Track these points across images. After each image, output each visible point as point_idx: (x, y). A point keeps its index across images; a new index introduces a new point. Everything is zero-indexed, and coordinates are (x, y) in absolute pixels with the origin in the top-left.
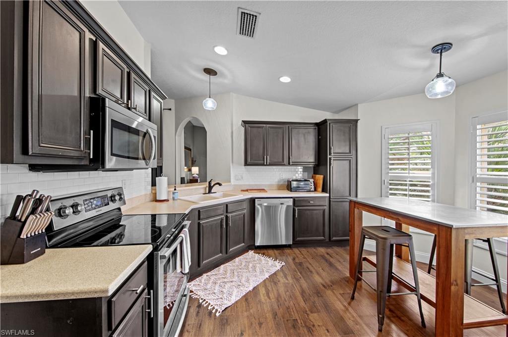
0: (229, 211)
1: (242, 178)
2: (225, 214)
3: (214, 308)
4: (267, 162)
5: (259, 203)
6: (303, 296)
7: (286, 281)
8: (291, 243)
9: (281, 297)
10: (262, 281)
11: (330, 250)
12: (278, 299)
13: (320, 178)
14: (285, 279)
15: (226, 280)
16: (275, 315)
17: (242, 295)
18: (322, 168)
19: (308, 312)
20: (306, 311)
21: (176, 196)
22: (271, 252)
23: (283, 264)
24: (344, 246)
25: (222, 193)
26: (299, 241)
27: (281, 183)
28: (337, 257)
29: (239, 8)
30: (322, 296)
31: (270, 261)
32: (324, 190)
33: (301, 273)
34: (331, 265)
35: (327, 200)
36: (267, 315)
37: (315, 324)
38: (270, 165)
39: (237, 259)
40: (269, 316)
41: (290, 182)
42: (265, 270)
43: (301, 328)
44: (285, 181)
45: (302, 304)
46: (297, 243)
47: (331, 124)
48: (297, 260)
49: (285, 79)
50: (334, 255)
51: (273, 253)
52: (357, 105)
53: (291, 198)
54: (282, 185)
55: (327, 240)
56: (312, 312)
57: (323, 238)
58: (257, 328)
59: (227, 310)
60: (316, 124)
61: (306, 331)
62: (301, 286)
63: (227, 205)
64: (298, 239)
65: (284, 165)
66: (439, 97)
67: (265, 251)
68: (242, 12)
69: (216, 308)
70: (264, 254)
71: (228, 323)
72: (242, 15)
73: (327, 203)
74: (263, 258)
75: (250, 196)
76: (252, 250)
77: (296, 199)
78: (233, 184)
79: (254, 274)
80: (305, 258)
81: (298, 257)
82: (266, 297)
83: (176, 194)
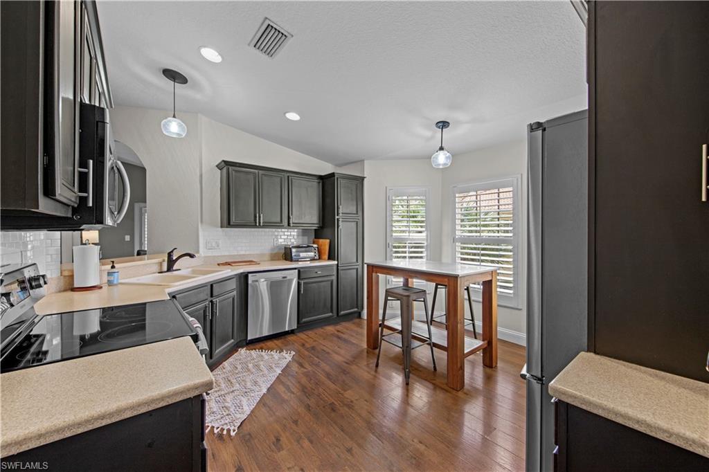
0: (215, 294)
1: (218, 246)
2: (210, 299)
3: (223, 430)
4: (259, 223)
5: (254, 279)
6: (330, 379)
7: (305, 370)
8: (295, 326)
9: (306, 388)
10: (274, 379)
11: (338, 327)
12: (304, 392)
13: (325, 243)
14: (302, 369)
15: (223, 393)
16: (308, 407)
17: (256, 402)
18: (327, 231)
19: (342, 392)
20: (339, 392)
21: (115, 278)
22: (269, 343)
23: (293, 353)
24: (352, 320)
25: (190, 270)
26: (305, 323)
27: (275, 251)
28: (348, 332)
29: (266, 18)
30: (348, 373)
31: (276, 355)
32: (331, 258)
33: (318, 357)
34: (345, 341)
35: (335, 268)
36: (299, 410)
37: (353, 399)
38: (264, 226)
39: (226, 364)
40: (302, 410)
41: (290, 249)
42: (273, 367)
43: (341, 408)
44: (280, 249)
45: (332, 386)
46: (302, 326)
47: (339, 180)
48: (307, 346)
49: (293, 116)
50: (345, 330)
51: (273, 344)
52: (363, 161)
53: (295, 269)
54: (275, 254)
55: (335, 316)
56: (345, 391)
57: (331, 314)
58: (294, 427)
59: (244, 425)
60: (321, 178)
61: (347, 410)
62: (323, 370)
63: (212, 286)
64: (304, 320)
65: (282, 227)
66: (441, 167)
67: (262, 345)
68: (269, 25)
69: (226, 427)
70: (262, 349)
71: (253, 436)
72: (267, 27)
73: (335, 273)
74: (263, 353)
75: (241, 271)
76: (242, 347)
77: (301, 270)
78: (203, 255)
79: (261, 373)
80: (315, 341)
81: (307, 342)
82: (289, 394)
83: (116, 274)
